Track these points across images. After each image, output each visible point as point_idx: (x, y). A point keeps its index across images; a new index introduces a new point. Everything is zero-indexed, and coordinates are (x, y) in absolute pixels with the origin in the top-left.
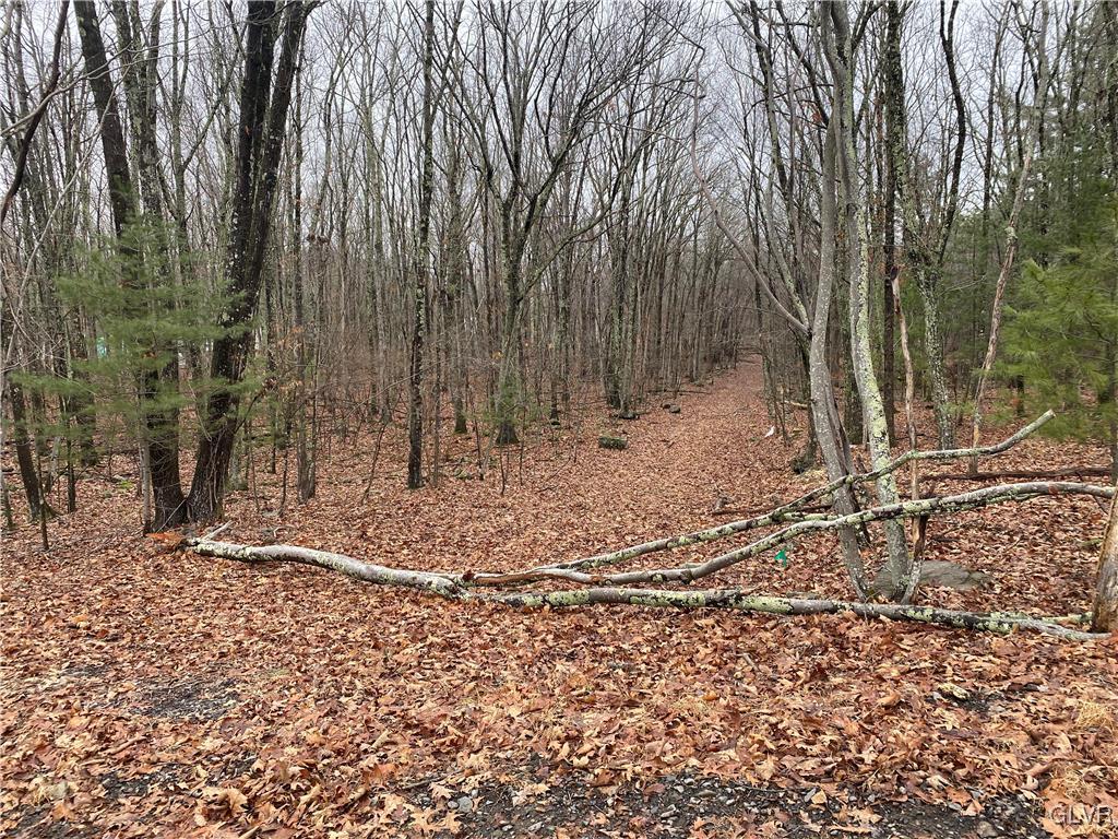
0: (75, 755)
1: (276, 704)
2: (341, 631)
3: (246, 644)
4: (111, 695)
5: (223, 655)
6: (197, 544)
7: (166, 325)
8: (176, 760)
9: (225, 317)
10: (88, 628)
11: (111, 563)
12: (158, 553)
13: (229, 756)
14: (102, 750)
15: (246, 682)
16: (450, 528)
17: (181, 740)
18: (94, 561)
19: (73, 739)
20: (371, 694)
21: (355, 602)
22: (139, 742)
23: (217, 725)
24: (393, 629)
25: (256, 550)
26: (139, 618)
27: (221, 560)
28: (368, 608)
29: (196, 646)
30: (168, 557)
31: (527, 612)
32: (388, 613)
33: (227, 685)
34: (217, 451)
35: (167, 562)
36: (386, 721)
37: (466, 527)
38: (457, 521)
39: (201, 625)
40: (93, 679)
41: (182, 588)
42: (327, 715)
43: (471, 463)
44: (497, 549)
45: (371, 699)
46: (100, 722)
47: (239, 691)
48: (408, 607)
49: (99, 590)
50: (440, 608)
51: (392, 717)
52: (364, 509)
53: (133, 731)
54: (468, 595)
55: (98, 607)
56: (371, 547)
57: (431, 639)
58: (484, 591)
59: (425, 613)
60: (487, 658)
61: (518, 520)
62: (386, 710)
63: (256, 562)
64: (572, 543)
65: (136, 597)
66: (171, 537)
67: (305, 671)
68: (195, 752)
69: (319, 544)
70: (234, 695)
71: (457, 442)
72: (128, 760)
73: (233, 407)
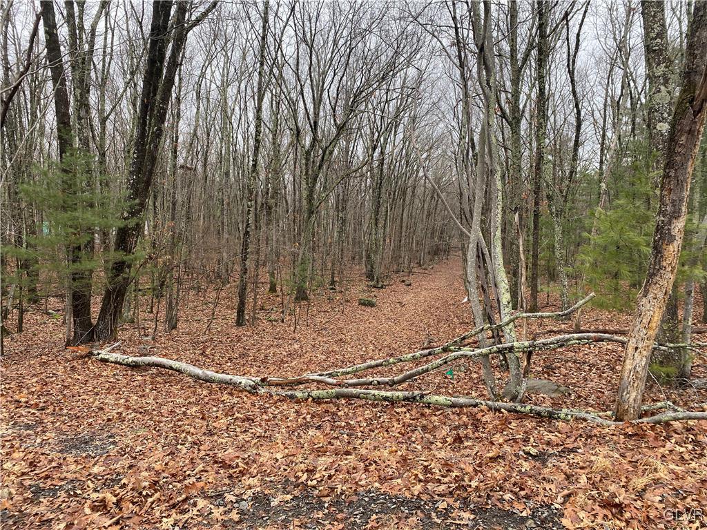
0: (14, 474)
1: (139, 448)
2: (183, 409)
3: (124, 415)
4: (39, 440)
5: (109, 420)
6: (99, 354)
7: (88, 217)
8: (76, 478)
9: (126, 214)
10: (27, 402)
11: (43, 364)
12: (74, 359)
13: (108, 476)
14: (31, 471)
15: (122, 436)
16: (258, 351)
17: (80, 467)
18: (32, 362)
19: (14, 465)
20: (196, 444)
21: (194, 393)
22: (54, 467)
23: (102, 459)
24: (215, 409)
25: (135, 359)
26: (59, 397)
27: (113, 364)
28: (202, 396)
29: (93, 415)
30: (80, 362)
31: (298, 402)
32: (214, 400)
33: (110, 437)
34: (115, 297)
35: (79, 364)
36: (204, 459)
37: (268, 351)
38: (264, 347)
39: (97, 402)
40: (28, 431)
41: (87, 381)
42: (168, 455)
43: (277, 311)
44: (287, 365)
45: (195, 446)
46: (31, 456)
47: (117, 441)
48: (225, 397)
49: (35, 380)
50: (245, 398)
51: (207, 457)
52: (206, 337)
53: (51, 461)
54: (263, 391)
55: (33, 390)
56: (208, 360)
57: (237, 415)
58: (274, 389)
59: (235, 400)
60: (269, 427)
61: (302, 347)
62: (204, 453)
63: (135, 367)
64: (333, 363)
65: (58, 385)
66: (83, 350)
67: (158, 430)
68: (88, 473)
69: (175, 357)
70: (114, 443)
71: (270, 298)
72: (47, 477)
73: (127, 270)
